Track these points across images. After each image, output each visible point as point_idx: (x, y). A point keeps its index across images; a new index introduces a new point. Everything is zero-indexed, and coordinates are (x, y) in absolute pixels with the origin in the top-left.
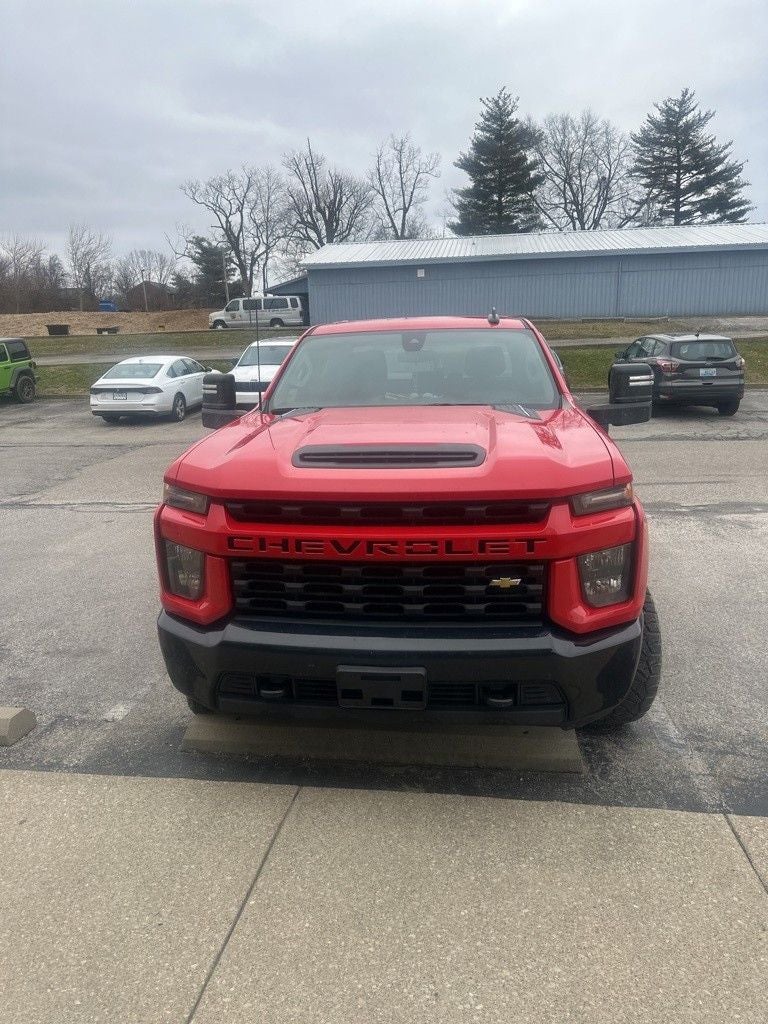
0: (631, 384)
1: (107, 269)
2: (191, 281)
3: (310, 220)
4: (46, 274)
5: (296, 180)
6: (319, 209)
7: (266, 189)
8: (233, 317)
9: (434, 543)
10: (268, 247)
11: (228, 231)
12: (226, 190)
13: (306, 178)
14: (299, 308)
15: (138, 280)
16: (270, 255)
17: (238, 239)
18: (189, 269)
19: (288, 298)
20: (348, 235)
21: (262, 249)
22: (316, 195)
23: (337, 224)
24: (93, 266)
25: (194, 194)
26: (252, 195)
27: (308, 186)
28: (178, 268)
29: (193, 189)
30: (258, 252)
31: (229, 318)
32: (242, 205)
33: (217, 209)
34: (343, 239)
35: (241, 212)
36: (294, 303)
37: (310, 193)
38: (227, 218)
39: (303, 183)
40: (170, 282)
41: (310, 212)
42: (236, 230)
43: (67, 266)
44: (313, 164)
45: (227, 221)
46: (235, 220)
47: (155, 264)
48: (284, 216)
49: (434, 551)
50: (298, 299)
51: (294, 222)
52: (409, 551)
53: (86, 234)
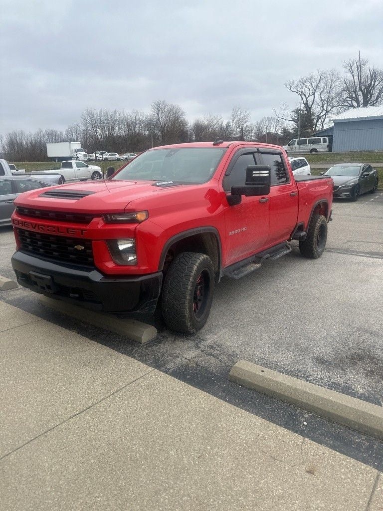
0: (253, 175)
1: (251, 127)
2: (290, 131)
3: (354, 96)
4: (224, 130)
5: (349, 75)
6: (361, 89)
7: (330, 81)
8: (292, 148)
9: (54, 227)
10: (327, 112)
11: (306, 105)
12: (308, 84)
13: (356, 73)
14: (327, 143)
15: (265, 132)
16: (327, 116)
17: (311, 108)
18: (291, 126)
19: (322, 138)
20: (376, 102)
21: (324, 112)
22: (360, 82)
23: (371, 97)
24: (245, 125)
25: (291, 87)
26: (322, 85)
27: (356, 77)
28: (285, 125)
29: (291, 84)
30: (322, 115)
31: (290, 149)
32: (315, 91)
33: (302, 94)
34: (373, 105)
35: (314, 94)
36: (325, 141)
37: (357, 81)
38: (307, 98)
39: (353, 76)
40: (280, 132)
41: (355, 92)
42: (310, 104)
43: (233, 126)
44: (360, 65)
45: (307, 101)
46: (310, 99)
47: (274, 124)
48: (339, 94)
49: (54, 231)
50: (327, 138)
51: (345, 97)
52: (48, 230)
53: (239, 111)
